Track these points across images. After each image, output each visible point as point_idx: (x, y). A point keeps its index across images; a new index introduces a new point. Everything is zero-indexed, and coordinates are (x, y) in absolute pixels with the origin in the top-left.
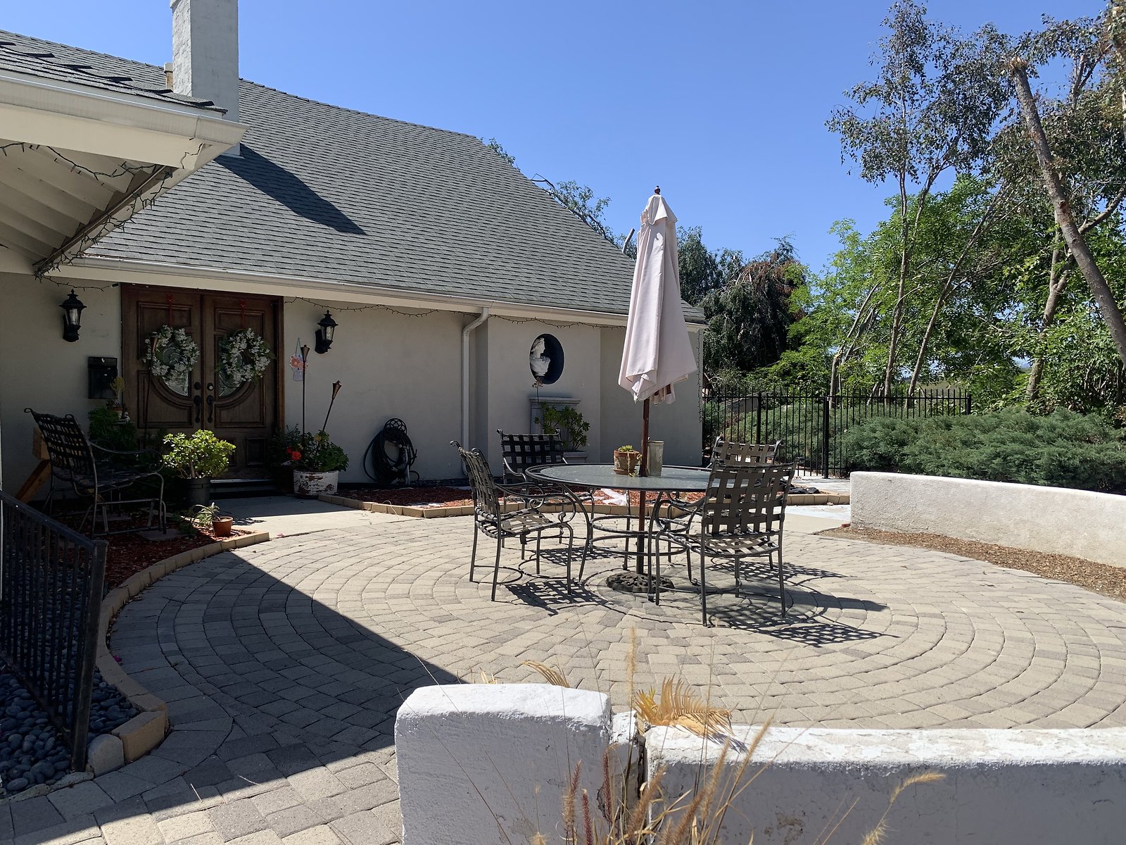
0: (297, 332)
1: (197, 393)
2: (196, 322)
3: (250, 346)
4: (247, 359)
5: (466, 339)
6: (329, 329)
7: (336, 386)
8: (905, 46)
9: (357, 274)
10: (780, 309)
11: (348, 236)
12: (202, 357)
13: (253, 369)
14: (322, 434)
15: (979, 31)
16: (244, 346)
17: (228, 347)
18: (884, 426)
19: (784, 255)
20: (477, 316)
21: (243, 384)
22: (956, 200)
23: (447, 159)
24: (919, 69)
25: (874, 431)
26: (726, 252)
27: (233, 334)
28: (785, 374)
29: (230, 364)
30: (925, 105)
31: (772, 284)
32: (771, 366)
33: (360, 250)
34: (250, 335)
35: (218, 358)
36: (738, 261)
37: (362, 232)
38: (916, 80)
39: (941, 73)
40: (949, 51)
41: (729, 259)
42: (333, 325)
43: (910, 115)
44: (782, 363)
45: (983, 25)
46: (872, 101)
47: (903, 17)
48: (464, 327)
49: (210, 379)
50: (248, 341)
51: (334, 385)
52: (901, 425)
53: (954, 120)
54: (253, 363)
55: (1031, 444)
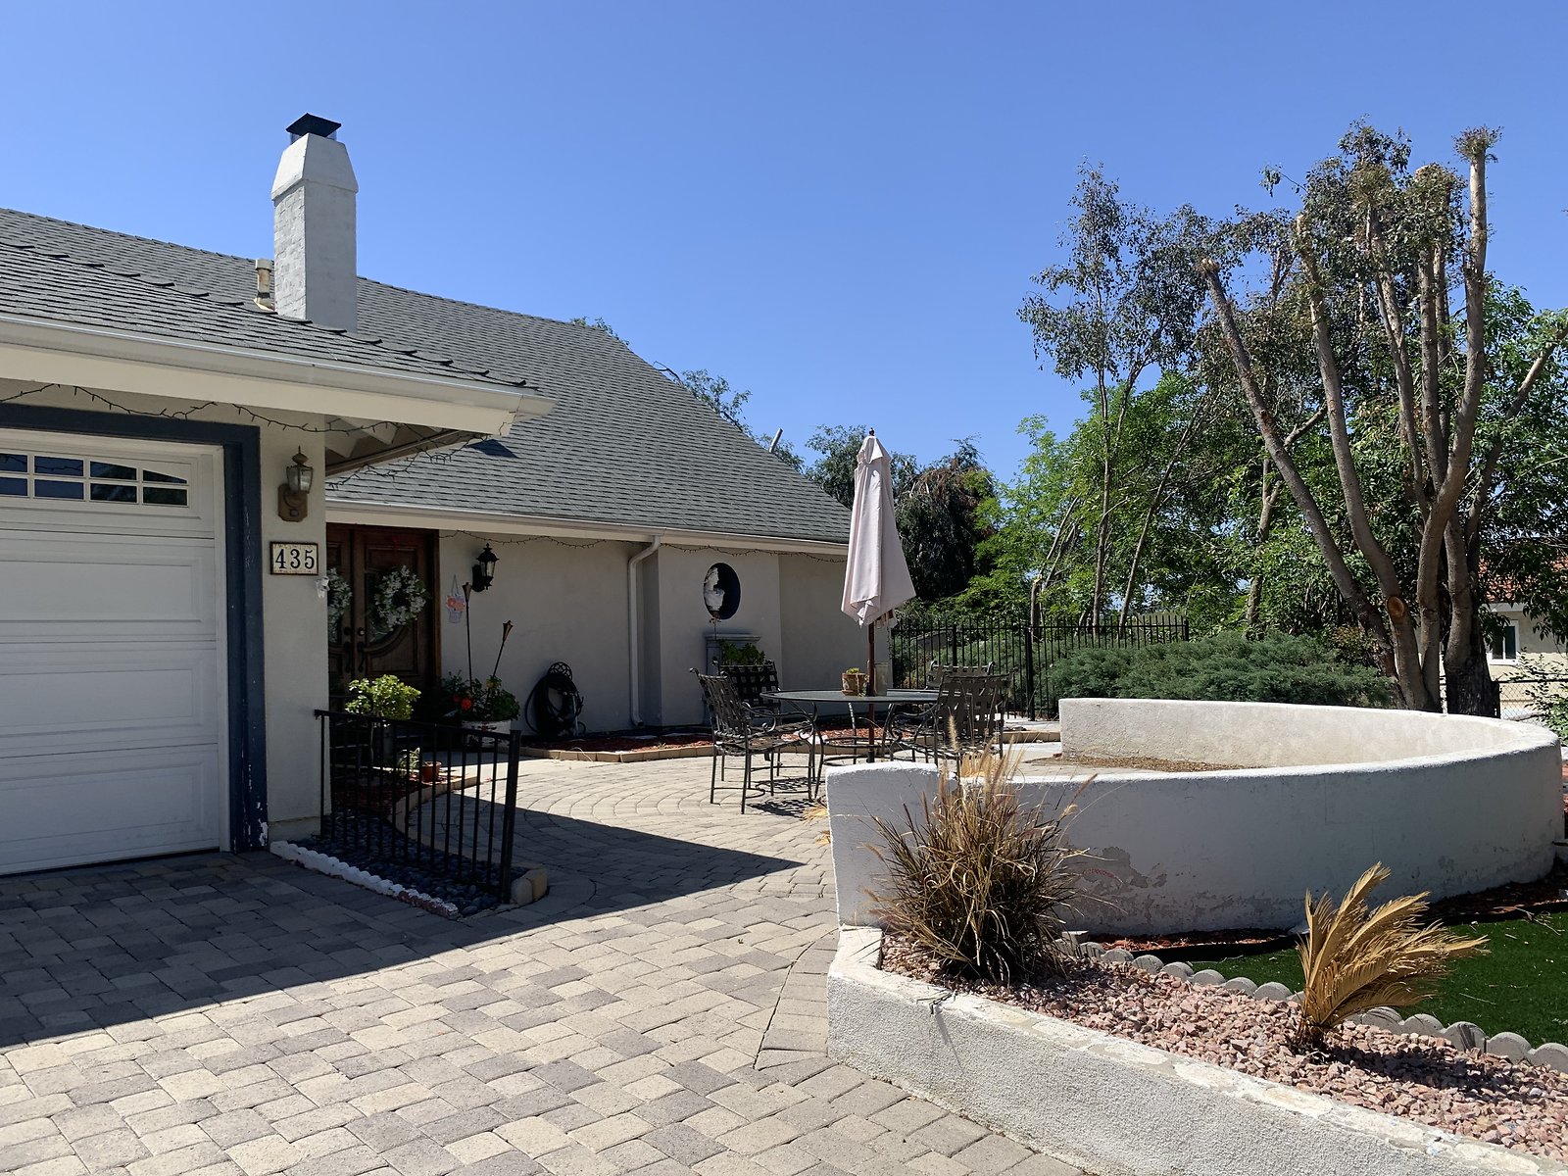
0: (453, 570)
1: (347, 639)
2: (345, 561)
3: (404, 586)
4: (401, 599)
5: (633, 570)
6: (490, 564)
7: (507, 627)
8: (1096, 226)
9: (519, 503)
10: (966, 527)
11: (499, 460)
12: (352, 600)
13: (408, 611)
14: (494, 679)
15: (1176, 212)
16: (398, 585)
17: (381, 587)
18: (1093, 657)
19: (966, 460)
20: (645, 545)
21: (396, 627)
22: (1163, 399)
23: (578, 360)
24: (1113, 252)
25: (1083, 664)
26: (895, 456)
27: (386, 571)
28: (975, 604)
29: (383, 606)
30: (1122, 293)
31: (954, 497)
32: (958, 596)
33: (515, 475)
34: (405, 573)
35: (370, 600)
36: (911, 467)
37: (510, 455)
38: (1110, 265)
39: (1136, 258)
40: (1144, 235)
41: (900, 465)
42: (494, 559)
43: (1108, 304)
44: (972, 591)
45: (1180, 206)
46: (1065, 288)
47: (1093, 195)
48: (629, 559)
49: (360, 623)
50: (402, 579)
51: (505, 625)
52: (1111, 657)
53: (1156, 311)
54: (408, 605)
55: (1245, 669)
